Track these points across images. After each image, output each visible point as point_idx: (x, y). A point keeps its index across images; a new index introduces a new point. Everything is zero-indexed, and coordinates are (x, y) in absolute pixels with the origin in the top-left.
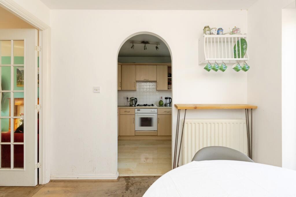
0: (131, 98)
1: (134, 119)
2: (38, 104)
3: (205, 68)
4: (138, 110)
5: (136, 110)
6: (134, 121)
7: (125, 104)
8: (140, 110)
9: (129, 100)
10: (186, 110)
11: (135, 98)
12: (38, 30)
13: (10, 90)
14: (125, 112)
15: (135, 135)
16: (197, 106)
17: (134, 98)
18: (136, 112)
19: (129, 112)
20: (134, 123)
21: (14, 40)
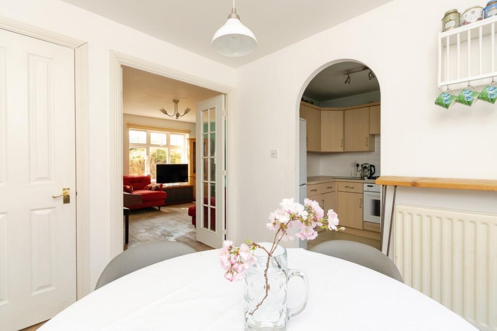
0: (362, 165)
1: (362, 201)
2: (225, 169)
3: (438, 103)
4: (368, 186)
5: (366, 185)
6: (362, 205)
7: (351, 175)
8: (372, 186)
9: (360, 168)
10: (396, 186)
11: (371, 166)
12: (225, 94)
13: (208, 156)
14: (346, 187)
15: (363, 229)
16: (420, 181)
17: (367, 166)
18: (364, 190)
19: (353, 188)
20: (361, 207)
21: (210, 109)
